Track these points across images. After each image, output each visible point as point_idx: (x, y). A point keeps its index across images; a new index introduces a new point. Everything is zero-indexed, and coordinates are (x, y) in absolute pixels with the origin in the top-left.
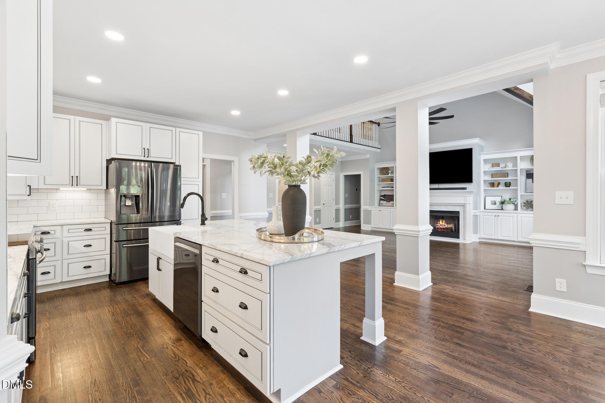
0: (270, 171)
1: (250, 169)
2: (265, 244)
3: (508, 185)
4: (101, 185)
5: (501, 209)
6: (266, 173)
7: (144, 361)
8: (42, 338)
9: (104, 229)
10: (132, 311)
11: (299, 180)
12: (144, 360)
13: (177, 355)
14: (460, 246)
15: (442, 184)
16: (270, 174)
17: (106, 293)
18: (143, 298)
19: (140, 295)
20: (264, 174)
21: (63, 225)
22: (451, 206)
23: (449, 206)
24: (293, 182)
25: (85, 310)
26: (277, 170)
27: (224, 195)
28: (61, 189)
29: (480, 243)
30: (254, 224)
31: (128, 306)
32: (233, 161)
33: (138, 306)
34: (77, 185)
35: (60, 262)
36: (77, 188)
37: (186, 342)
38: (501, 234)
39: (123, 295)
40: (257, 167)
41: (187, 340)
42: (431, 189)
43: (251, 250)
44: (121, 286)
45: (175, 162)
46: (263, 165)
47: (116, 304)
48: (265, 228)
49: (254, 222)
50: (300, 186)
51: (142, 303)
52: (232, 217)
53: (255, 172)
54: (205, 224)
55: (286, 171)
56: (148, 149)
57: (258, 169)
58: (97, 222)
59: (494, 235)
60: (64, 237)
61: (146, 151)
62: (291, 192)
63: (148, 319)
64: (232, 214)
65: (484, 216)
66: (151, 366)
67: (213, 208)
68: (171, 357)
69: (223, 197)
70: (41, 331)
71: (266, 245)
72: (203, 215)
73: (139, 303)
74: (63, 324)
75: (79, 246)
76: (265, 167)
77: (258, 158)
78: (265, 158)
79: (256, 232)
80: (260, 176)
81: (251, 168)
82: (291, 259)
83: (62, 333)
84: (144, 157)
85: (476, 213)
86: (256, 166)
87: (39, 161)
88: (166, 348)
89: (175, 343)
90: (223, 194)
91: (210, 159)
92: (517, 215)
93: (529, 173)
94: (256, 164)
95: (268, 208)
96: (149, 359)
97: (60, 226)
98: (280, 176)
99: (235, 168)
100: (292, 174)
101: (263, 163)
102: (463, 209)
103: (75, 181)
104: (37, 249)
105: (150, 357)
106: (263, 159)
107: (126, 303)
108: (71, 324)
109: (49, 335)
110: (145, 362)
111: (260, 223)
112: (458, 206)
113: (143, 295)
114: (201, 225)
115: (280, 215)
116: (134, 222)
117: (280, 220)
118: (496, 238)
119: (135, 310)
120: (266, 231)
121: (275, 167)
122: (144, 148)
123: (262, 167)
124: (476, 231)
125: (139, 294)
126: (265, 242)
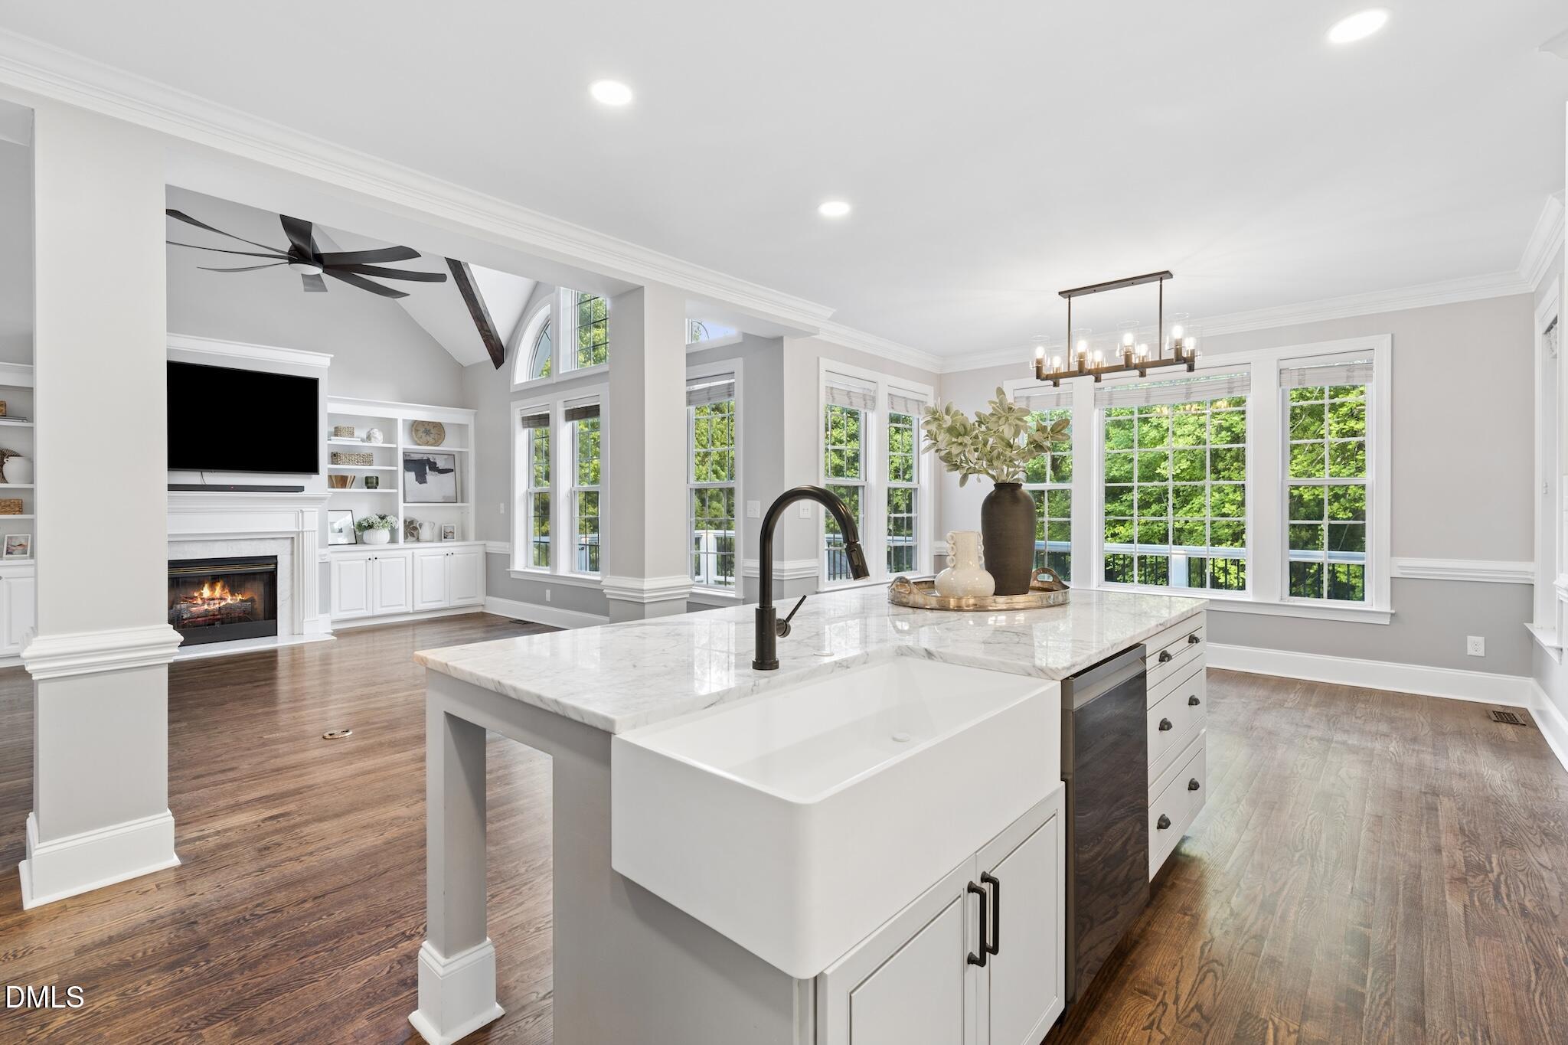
3: (371, 483)
5: (355, 542)
7: (1291, 1030)
12: (1289, 1033)
13: (1199, 972)
14: (279, 658)
15: (216, 473)
22: (248, 542)
23: (242, 542)
29: (338, 633)
38: (381, 602)
42: (172, 487)
59: (365, 607)
65: (342, 563)
66: (1285, 1003)
68: (1216, 981)
85: (325, 555)
89: (1161, 1002)
92: (413, 553)
93: (408, 458)
96: (1274, 1023)
102: (289, 549)
105: (1267, 1028)
110: (1291, 1025)
112: (272, 541)
118: (371, 614)
124: (325, 607)
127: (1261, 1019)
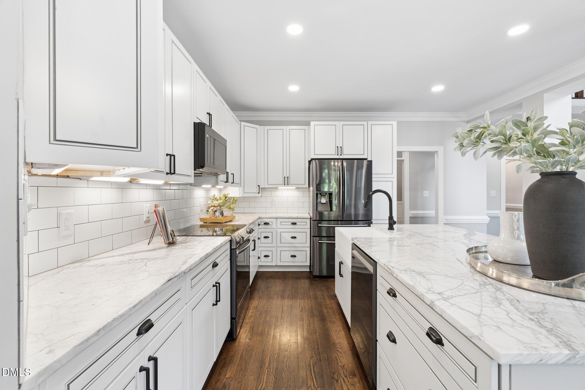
0: (496, 148)
1: (455, 149)
2: (485, 284)
4: (305, 184)
6: (488, 153)
8: (249, 315)
9: (305, 223)
10: (318, 312)
11: (572, 162)
16: (494, 155)
17: (305, 283)
18: (330, 299)
19: (329, 295)
20: (482, 156)
21: (277, 218)
24: (554, 165)
25: (284, 298)
26: (512, 145)
27: (426, 193)
28: (279, 188)
30: (465, 235)
31: (316, 304)
32: (437, 152)
33: (324, 307)
34: (288, 185)
35: (275, 248)
36: (288, 187)
37: (360, 382)
39: (316, 290)
40: (468, 144)
41: (361, 378)
43: (452, 297)
44: (316, 279)
45: (367, 158)
46: (480, 140)
47: (307, 298)
48: (486, 246)
49: (464, 232)
50: (575, 173)
51: (328, 305)
52: (435, 221)
53: (463, 154)
54: (393, 229)
55: (533, 147)
56: (341, 147)
57: (468, 149)
58: (300, 217)
60: (278, 228)
61: (340, 149)
62: (551, 186)
63: (329, 328)
64: (435, 215)
67: (413, 207)
69: (424, 196)
70: (251, 309)
71: (487, 287)
72: (391, 218)
73: (326, 303)
74: (266, 307)
75: (287, 237)
76: (483, 142)
77: (470, 130)
78: (484, 128)
79: (466, 254)
80: (474, 159)
81: (457, 148)
82: (569, 360)
83: (262, 316)
84: (338, 155)
86: (465, 143)
87: (139, 149)
88: (336, 380)
89: (347, 377)
90: (424, 192)
91: (409, 153)
94: (464, 139)
95: (488, 209)
97: (275, 219)
98: (517, 157)
99: (439, 161)
100: (550, 150)
101: (479, 138)
103: (286, 181)
104: (237, 240)
106: (479, 131)
107: (315, 301)
108: (271, 309)
109: (254, 314)
111: (475, 235)
113: (331, 296)
114: (389, 229)
115: (518, 229)
116: (332, 219)
117: (518, 238)
119: (320, 312)
120: (486, 252)
121: (508, 140)
122: (338, 147)
123: (477, 144)
125: (328, 293)
126: (484, 278)
127: (319, 387)
